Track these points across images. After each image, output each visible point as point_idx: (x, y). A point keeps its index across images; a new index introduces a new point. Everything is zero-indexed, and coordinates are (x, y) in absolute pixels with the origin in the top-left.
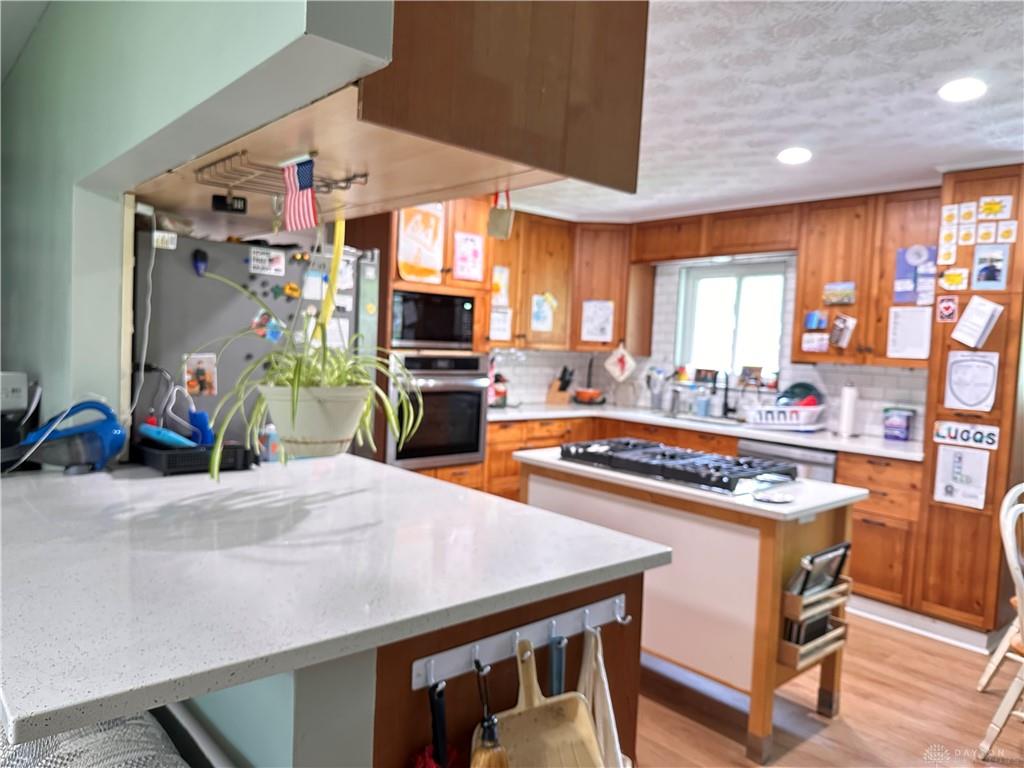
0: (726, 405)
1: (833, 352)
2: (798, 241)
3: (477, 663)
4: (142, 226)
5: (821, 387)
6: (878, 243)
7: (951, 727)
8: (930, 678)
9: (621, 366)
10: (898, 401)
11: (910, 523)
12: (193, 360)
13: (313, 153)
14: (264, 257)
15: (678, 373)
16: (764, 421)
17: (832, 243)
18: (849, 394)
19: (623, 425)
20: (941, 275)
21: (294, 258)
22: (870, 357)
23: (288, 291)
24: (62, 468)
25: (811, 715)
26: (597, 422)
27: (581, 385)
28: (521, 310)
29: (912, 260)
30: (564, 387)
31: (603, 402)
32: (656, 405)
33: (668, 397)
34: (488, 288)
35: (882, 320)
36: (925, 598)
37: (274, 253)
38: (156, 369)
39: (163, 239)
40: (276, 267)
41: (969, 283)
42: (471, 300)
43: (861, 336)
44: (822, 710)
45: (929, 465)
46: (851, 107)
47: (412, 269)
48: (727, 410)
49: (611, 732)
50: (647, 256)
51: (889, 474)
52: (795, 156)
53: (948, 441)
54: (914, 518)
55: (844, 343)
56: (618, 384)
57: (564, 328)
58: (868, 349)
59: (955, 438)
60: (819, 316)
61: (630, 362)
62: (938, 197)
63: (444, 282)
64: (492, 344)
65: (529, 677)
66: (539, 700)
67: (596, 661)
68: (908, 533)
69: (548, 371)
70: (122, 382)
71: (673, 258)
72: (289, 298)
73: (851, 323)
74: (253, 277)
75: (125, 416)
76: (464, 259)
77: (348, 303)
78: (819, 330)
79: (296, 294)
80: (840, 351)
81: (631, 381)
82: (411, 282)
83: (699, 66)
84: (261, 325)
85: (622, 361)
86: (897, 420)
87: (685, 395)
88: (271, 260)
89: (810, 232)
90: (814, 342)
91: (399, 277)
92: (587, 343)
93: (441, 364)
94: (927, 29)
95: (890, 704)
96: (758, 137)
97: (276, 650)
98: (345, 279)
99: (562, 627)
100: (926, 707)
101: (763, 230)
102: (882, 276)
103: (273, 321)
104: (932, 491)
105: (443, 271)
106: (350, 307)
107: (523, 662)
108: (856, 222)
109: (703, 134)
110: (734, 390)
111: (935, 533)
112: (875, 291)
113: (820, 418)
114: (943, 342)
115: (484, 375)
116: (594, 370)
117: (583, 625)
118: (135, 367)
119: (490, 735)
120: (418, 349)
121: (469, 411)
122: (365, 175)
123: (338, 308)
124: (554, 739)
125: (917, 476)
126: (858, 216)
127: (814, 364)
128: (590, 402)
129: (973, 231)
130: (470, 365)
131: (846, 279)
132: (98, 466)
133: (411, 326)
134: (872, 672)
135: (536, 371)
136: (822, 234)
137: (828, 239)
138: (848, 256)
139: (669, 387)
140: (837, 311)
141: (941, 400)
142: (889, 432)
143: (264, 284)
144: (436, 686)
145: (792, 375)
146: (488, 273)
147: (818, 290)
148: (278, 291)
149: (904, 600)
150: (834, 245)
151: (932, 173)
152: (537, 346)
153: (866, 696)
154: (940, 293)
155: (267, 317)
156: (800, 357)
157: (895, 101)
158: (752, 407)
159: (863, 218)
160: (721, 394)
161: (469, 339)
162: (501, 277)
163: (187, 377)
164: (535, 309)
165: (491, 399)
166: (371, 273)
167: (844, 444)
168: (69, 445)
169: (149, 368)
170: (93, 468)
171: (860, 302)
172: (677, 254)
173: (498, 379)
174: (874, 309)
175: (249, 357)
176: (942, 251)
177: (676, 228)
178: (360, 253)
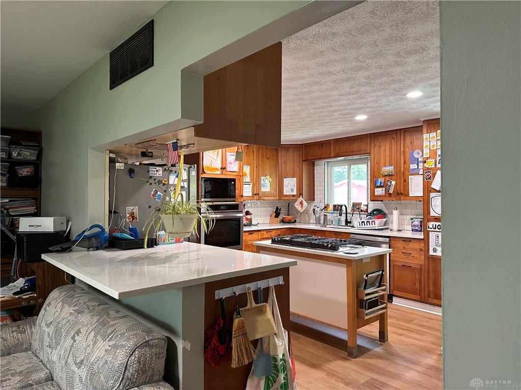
0: (346, 220)
1: (387, 195)
2: (370, 149)
3: (234, 293)
4: (112, 161)
5: (385, 210)
6: (402, 149)
7: (433, 344)
8: (428, 328)
9: (300, 205)
10: (417, 215)
11: (421, 266)
12: (129, 209)
13: (178, 140)
14: (155, 170)
15: (326, 207)
16: (361, 226)
17: (384, 149)
18: (395, 213)
19: (303, 230)
20: (425, 162)
21: (165, 169)
22: (402, 197)
23: (163, 182)
24: (87, 249)
25: (376, 342)
26: (292, 229)
27: (285, 215)
28: (256, 183)
29: (416, 156)
30: (277, 216)
31: (295, 221)
32: (318, 222)
33: (322, 218)
34: (241, 175)
35: (406, 181)
36: (429, 297)
37: (158, 168)
38: (117, 213)
39: (119, 166)
40: (159, 173)
41: (436, 165)
42: (234, 180)
43: (398, 188)
44: (381, 340)
45: (426, 240)
46: (376, 101)
47: (209, 169)
48: (347, 222)
49: (279, 319)
50: (309, 158)
51: (412, 245)
52: (361, 117)
53: (432, 230)
54: (422, 263)
55: (391, 192)
56: (301, 213)
57: (276, 190)
58: (401, 193)
59: (435, 228)
60: (380, 180)
61: (305, 203)
62: (421, 130)
63: (222, 173)
64: (244, 198)
65: (251, 298)
66: (254, 305)
67: (273, 296)
68: (421, 270)
69: (270, 209)
70: (106, 218)
71: (321, 158)
72: (164, 184)
73: (393, 183)
74: (151, 177)
75: (107, 230)
76: (230, 163)
77: (186, 185)
78: (380, 187)
79: (166, 183)
80: (390, 195)
81: (306, 211)
82: (209, 174)
83: (313, 92)
84: (154, 195)
85: (301, 203)
86: (417, 223)
87: (329, 217)
88: (157, 171)
89: (375, 146)
90: (379, 192)
91: (204, 172)
92: (286, 196)
93: (222, 207)
94: (391, 78)
95: (410, 337)
96: (344, 112)
97: (178, 281)
98: (184, 176)
99: (262, 284)
100: (424, 338)
101: (355, 146)
102: (404, 163)
103: (159, 193)
104: (428, 251)
105: (221, 168)
106: (186, 186)
107: (249, 293)
108: (393, 140)
109: (322, 112)
110: (350, 213)
111: (431, 269)
112: (402, 169)
113: (385, 224)
114: (428, 189)
115: (241, 212)
116: (290, 207)
117: (269, 285)
118: (110, 212)
119: (239, 313)
120: (212, 202)
121: (235, 227)
122: (194, 144)
123: (182, 187)
124: (260, 318)
125: (422, 245)
126: (394, 138)
127: (382, 201)
128: (289, 222)
129: (435, 144)
130: (235, 208)
131: (391, 165)
132: (99, 248)
133: (208, 192)
134: (405, 326)
135: (265, 209)
136: (380, 147)
137: (382, 148)
138: (390, 156)
139: (323, 213)
140: (388, 178)
141: (429, 213)
142: (413, 228)
143: (155, 180)
144: (222, 298)
145: (372, 206)
146: (241, 168)
147: (379, 169)
148: (160, 182)
149: (421, 298)
150: (385, 151)
151: (419, 121)
152: (264, 198)
153: (401, 335)
154: (425, 169)
155: (156, 191)
156: (374, 198)
157: (391, 98)
158: (356, 220)
159: (396, 139)
160: (344, 215)
161: (234, 197)
162: (247, 169)
163: (128, 215)
164: (262, 182)
165: (245, 222)
166: (194, 173)
167: (395, 234)
168: (89, 241)
169: (115, 212)
170: (98, 249)
171: (396, 173)
172: (322, 157)
173: (247, 213)
174: (402, 177)
175: (150, 207)
176: (425, 152)
177: (321, 146)
178: (189, 166)
